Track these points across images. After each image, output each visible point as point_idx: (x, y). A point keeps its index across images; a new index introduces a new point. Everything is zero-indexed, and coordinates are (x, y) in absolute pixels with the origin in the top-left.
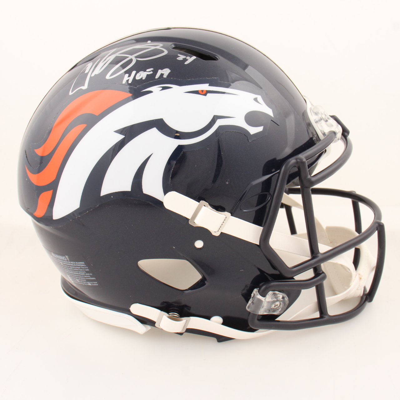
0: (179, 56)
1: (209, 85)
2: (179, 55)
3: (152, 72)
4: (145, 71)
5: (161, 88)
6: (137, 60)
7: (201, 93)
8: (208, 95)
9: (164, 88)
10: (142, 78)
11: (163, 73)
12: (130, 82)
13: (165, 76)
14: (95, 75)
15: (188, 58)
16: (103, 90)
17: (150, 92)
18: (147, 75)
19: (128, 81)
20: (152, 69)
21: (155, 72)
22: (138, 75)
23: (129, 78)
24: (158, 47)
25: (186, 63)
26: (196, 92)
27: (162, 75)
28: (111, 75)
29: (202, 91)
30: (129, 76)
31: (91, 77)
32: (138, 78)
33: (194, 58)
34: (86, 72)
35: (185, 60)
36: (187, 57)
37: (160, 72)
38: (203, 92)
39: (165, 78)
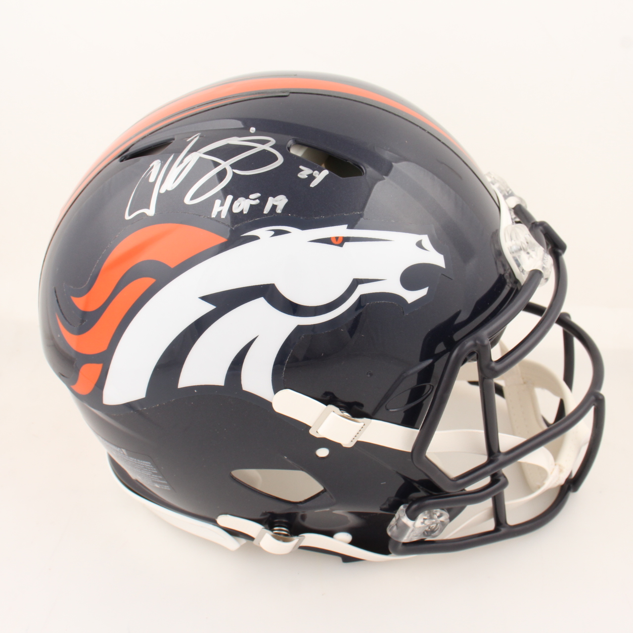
0: (302, 170)
1: (348, 228)
2: (301, 167)
3: (257, 201)
4: (247, 197)
5: (273, 233)
6: (234, 173)
7: (334, 241)
8: (346, 244)
9: (278, 233)
10: (242, 210)
11: (275, 204)
12: (223, 216)
13: (279, 210)
14: (167, 191)
15: (316, 173)
16: (181, 225)
17: (256, 238)
18: (251, 206)
19: (219, 213)
20: (258, 195)
21: (263, 201)
22: (236, 203)
23: (221, 208)
24: (267, 147)
25: (313, 184)
26: (327, 241)
27: (274, 207)
28: (193, 198)
29: (337, 238)
30: (222, 205)
31: (159, 194)
32: (236, 210)
33: (325, 172)
34: (152, 180)
35: (311, 178)
36: (314, 171)
37: (271, 201)
38: (338, 240)
39: (278, 214)
